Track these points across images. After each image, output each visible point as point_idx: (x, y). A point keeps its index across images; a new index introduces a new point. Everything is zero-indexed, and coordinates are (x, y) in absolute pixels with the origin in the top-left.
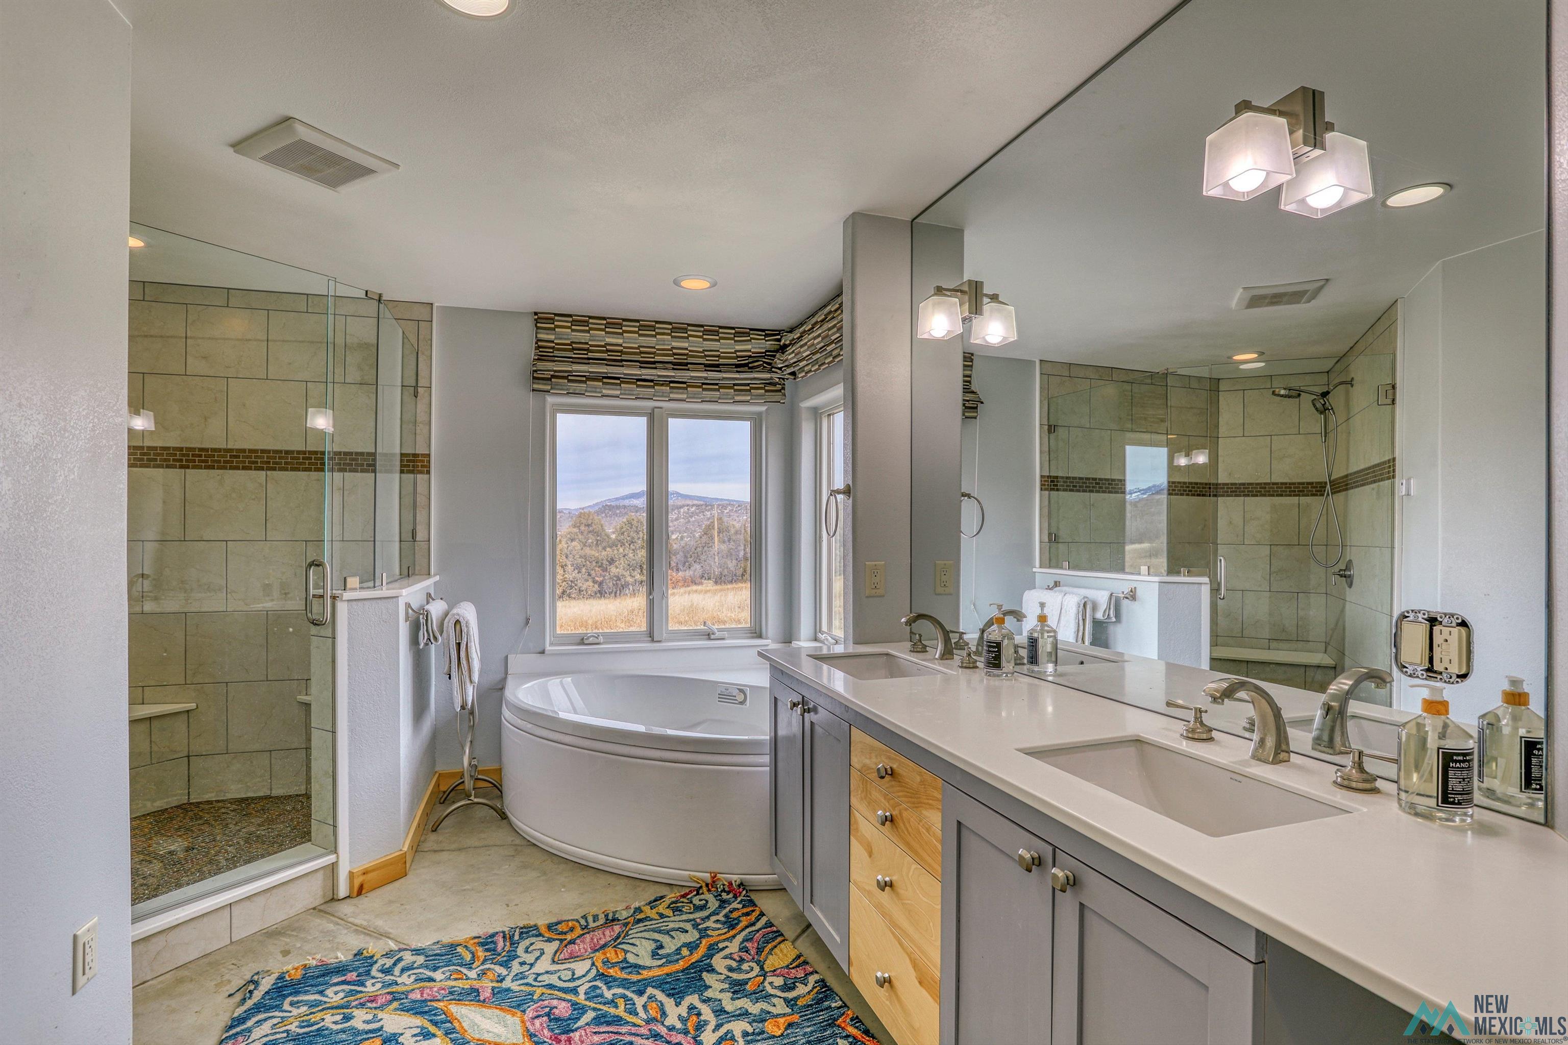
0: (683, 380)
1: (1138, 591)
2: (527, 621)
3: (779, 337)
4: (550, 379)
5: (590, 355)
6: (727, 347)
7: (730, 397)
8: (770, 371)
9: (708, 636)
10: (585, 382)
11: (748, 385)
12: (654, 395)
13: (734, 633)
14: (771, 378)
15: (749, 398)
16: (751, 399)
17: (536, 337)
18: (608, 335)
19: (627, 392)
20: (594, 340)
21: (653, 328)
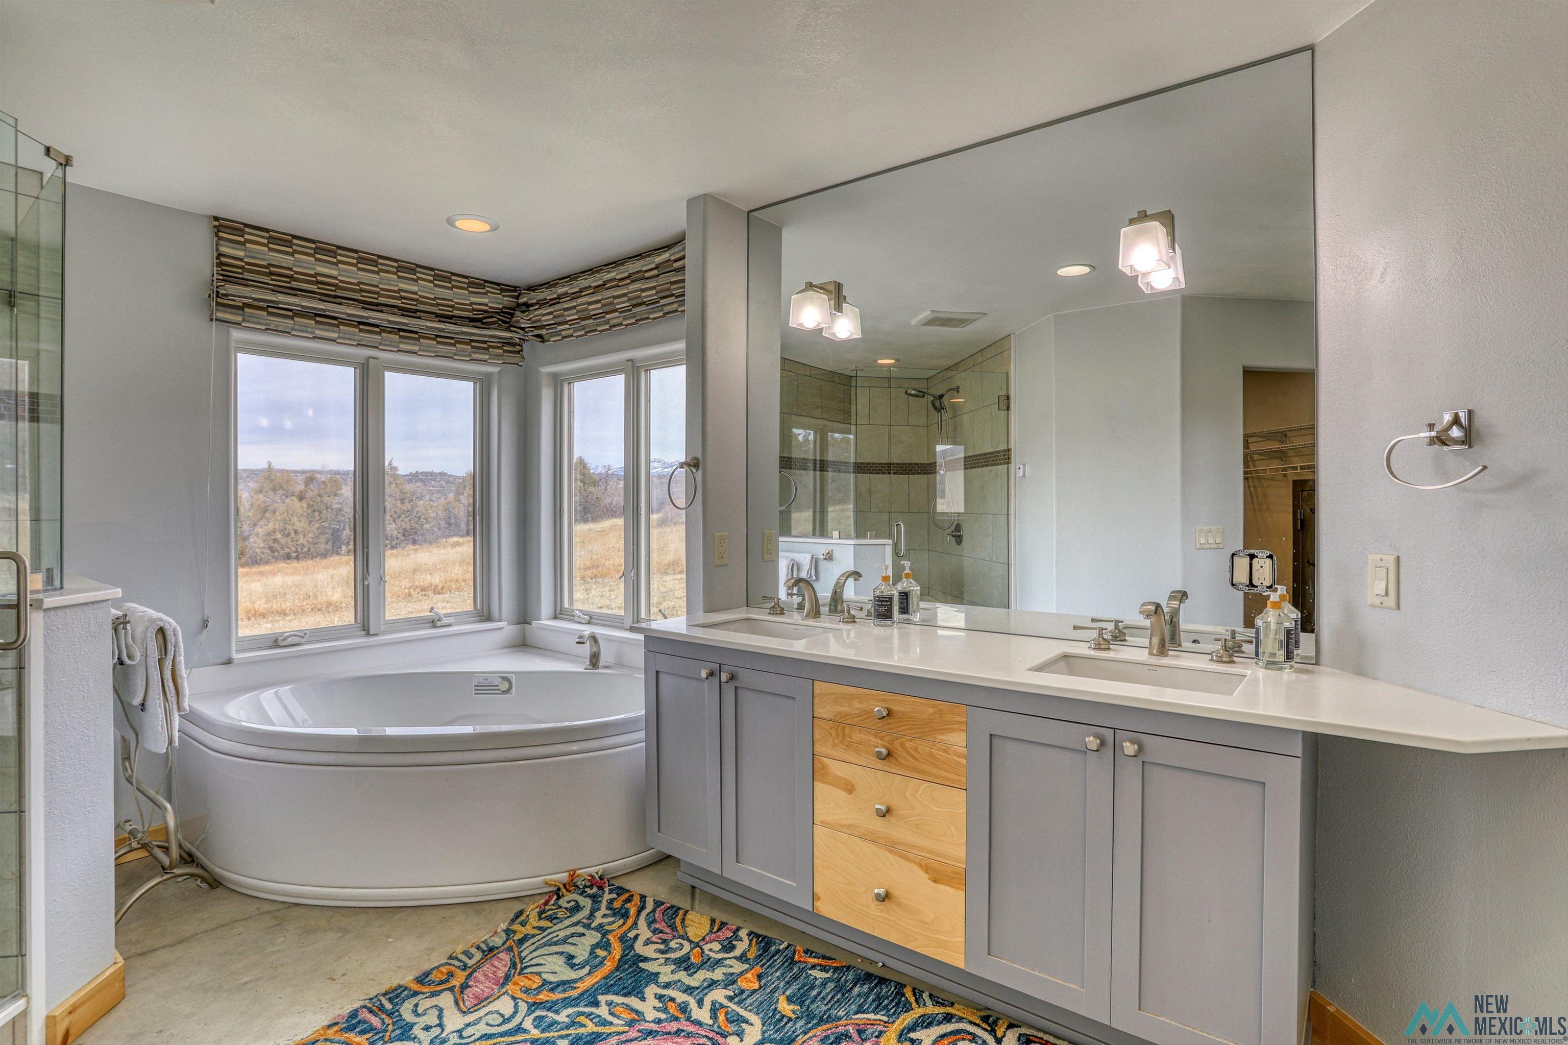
0: (415, 329)
1: (834, 554)
2: (205, 624)
3: (517, 294)
4: (241, 308)
5: (294, 284)
6: (461, 297)
7: (467, 353)
8: (508, 329)
9: (433, 623)
10: (292, 318)
11: (485, 342)
12: (380, 344)
13: (461, 617)
14: (511, 338)
15: (487, 357)
16: (490, 359)
17: (217, 250)
18: (318, 263)
19: (347, 336)
20: (301, 267)
21: (376, 264)
